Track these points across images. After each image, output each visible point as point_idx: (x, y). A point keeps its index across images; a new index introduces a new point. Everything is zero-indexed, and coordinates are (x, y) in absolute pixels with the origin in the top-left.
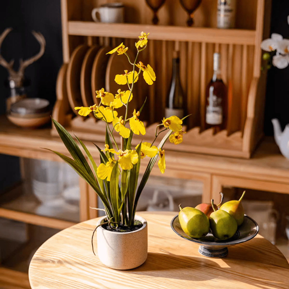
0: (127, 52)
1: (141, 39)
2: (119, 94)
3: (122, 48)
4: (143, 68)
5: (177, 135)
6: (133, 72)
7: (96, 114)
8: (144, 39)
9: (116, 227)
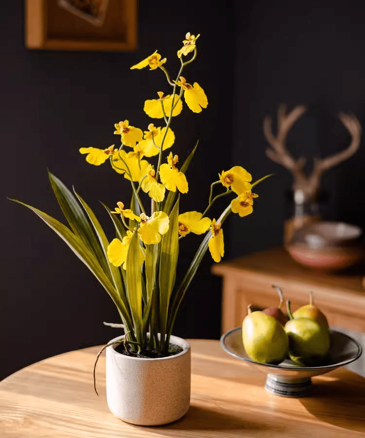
0: (163, 65)
1: (186, 44)
2: (151, 131)
3: (156, 59)
4: (185, 87)
5: (244, 201)
6: (173, 95)
7: (114, 163)
8: (190, 43)
9: (138, 351)
